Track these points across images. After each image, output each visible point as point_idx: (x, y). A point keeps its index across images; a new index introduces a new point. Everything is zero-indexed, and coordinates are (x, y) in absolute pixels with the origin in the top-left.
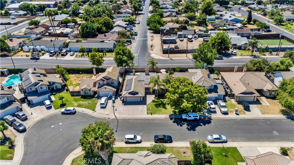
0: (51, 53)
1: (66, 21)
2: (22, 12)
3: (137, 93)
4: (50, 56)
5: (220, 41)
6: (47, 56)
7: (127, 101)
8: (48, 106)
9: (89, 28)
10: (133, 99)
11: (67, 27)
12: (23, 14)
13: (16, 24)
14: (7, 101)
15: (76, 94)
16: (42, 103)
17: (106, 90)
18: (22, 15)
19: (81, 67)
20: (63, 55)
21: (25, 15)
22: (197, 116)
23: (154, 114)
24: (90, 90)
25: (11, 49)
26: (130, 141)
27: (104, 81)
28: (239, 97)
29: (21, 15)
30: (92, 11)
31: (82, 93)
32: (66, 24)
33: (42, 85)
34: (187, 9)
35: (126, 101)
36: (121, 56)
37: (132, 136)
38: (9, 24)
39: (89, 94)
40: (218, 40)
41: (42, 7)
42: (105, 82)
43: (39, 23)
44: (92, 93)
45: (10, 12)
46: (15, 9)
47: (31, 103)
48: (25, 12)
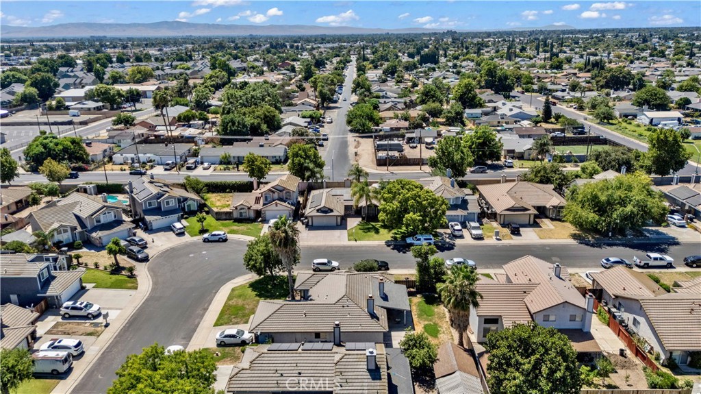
0: (168, 164)
1: (187, 115)
2: (91, 104)
3: (332, 211)
4: (166, 170)
5: (481, 141)
6: (159, 171)
7: (314, 225)
8: (179, 231)
9: (237, 124)
10: (324, 222)
11: (190, 126)
12: (94, 108)
13: (84, 123)
14: (114, 219)
15: (224, 217)
16: (169, 228)
17: (276, 208)
18: (92, 110)
19: (228, 181)
20: (189, 168)
21: (98, 109)
22: (431, 239)
23: (360, 240)
24: (249, 208)
25: (90, 158)
26: (322, 267)
27: (274, 192)
28: (504, 215)
29: (89, 109)
30: (241, 97)
31: (236, 215)
32: (189, 121)
33: (170, 197)
34: (427, 96)
35: (312, 225)
36: (302, 160)
37: (325, 261)
38: (70, 123)
39: (248, 216)
40: (477, 139)
41: (135, 93)
42: (276, 195)
43: (133, 121)
44: (252, 215)
45: (67, 104)
46: (74, 99)
47: (150, 228)
48: (100, 104)
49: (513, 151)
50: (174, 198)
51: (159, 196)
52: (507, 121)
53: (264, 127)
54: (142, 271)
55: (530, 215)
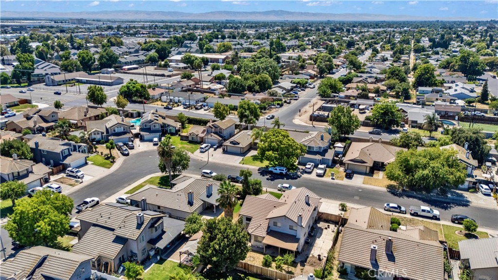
0: (186, 105)
1: (219, 76)
2: (182, 65)
3: (239, 144)
4: (184, 108)
5: (382, 111)
6: (181, 108)
7: (228, 151)
8: (155, 143)
9: (237, 84)
10: (234, 150)
11: (220, 84)
12: (183, 68)
13: (169, 76)
14: (123, 131)
15: (185, 139)
16: (151, 141)
17: (211, 138)
18: (181, 68)
19: (203, 119)
20: (197, 109)
21: (185, 68)
22: (283, 170)
23: (246, 164)
24: (197, 135)
25: (151, 97)
26: (206, 175)
27: (212, 128)
28: (348, 164)
29: (180, 68)
30: (251, 67)
31: (190, 139)
32: (220, 80)
33: (156, 123)
35: (227, 151)
36: (243, 111)
37: (208, 171)
38: (163, 75)
39: (196, 140)
40: (381, 110)
41: (205, 60)
42: (213, 130)
43: (192, 77)
44: (199, 140)
45: (170, 64)
46: (177, 61)
47: (143, 139)
48: (185, 65)
49: (416, 122)
50: (159, 124)
51: (151, 121)
52: (444, 99)
53: (257, 88)
54: (120, 160)
55: (367, 166)
